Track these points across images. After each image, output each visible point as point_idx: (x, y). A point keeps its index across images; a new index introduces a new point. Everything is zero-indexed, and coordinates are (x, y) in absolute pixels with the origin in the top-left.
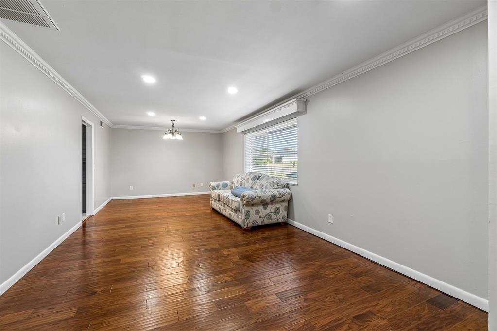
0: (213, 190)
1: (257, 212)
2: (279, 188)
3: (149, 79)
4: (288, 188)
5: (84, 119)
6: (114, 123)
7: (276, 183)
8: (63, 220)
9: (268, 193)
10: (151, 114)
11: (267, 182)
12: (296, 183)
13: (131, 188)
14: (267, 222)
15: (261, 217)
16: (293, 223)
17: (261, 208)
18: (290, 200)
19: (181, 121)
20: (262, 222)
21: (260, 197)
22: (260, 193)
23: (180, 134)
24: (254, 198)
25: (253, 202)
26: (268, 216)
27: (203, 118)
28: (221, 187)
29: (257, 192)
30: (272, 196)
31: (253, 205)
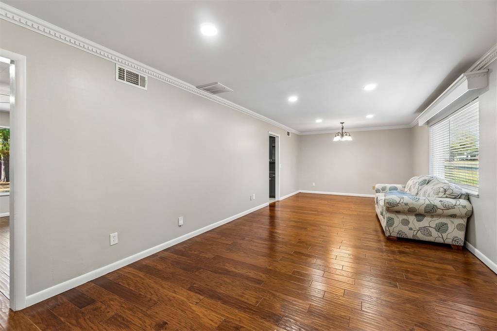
0: (377, 192)
1: (406, 222)
2: (447, 197)
3: (293, 99)
4: (469, 200)
5: (270, 133)
6: (301, 132)
7: (442, 190)
8: (254, 198)
9: (421, 201)
10: (319, 121)
11: (432, 189)
12: (476, 193)
13: (314, 184)
14: (421, 236)
15: (411, 229)
16: (474, 251)
17: (412, 219)
18: (470, 217)
19: (349, 122)
20: (413, 236)
21: (406, 204)
22: (407, 199)
23: (350, 135)
24: (397, 204)
25: (396, 208)
26: (425, 230)
27: (370, 116)
28: (387, 190)
29: (403, 198)
30: (428, 206)
31: (398, 212)
